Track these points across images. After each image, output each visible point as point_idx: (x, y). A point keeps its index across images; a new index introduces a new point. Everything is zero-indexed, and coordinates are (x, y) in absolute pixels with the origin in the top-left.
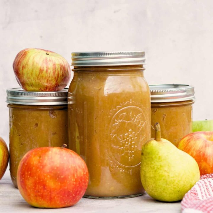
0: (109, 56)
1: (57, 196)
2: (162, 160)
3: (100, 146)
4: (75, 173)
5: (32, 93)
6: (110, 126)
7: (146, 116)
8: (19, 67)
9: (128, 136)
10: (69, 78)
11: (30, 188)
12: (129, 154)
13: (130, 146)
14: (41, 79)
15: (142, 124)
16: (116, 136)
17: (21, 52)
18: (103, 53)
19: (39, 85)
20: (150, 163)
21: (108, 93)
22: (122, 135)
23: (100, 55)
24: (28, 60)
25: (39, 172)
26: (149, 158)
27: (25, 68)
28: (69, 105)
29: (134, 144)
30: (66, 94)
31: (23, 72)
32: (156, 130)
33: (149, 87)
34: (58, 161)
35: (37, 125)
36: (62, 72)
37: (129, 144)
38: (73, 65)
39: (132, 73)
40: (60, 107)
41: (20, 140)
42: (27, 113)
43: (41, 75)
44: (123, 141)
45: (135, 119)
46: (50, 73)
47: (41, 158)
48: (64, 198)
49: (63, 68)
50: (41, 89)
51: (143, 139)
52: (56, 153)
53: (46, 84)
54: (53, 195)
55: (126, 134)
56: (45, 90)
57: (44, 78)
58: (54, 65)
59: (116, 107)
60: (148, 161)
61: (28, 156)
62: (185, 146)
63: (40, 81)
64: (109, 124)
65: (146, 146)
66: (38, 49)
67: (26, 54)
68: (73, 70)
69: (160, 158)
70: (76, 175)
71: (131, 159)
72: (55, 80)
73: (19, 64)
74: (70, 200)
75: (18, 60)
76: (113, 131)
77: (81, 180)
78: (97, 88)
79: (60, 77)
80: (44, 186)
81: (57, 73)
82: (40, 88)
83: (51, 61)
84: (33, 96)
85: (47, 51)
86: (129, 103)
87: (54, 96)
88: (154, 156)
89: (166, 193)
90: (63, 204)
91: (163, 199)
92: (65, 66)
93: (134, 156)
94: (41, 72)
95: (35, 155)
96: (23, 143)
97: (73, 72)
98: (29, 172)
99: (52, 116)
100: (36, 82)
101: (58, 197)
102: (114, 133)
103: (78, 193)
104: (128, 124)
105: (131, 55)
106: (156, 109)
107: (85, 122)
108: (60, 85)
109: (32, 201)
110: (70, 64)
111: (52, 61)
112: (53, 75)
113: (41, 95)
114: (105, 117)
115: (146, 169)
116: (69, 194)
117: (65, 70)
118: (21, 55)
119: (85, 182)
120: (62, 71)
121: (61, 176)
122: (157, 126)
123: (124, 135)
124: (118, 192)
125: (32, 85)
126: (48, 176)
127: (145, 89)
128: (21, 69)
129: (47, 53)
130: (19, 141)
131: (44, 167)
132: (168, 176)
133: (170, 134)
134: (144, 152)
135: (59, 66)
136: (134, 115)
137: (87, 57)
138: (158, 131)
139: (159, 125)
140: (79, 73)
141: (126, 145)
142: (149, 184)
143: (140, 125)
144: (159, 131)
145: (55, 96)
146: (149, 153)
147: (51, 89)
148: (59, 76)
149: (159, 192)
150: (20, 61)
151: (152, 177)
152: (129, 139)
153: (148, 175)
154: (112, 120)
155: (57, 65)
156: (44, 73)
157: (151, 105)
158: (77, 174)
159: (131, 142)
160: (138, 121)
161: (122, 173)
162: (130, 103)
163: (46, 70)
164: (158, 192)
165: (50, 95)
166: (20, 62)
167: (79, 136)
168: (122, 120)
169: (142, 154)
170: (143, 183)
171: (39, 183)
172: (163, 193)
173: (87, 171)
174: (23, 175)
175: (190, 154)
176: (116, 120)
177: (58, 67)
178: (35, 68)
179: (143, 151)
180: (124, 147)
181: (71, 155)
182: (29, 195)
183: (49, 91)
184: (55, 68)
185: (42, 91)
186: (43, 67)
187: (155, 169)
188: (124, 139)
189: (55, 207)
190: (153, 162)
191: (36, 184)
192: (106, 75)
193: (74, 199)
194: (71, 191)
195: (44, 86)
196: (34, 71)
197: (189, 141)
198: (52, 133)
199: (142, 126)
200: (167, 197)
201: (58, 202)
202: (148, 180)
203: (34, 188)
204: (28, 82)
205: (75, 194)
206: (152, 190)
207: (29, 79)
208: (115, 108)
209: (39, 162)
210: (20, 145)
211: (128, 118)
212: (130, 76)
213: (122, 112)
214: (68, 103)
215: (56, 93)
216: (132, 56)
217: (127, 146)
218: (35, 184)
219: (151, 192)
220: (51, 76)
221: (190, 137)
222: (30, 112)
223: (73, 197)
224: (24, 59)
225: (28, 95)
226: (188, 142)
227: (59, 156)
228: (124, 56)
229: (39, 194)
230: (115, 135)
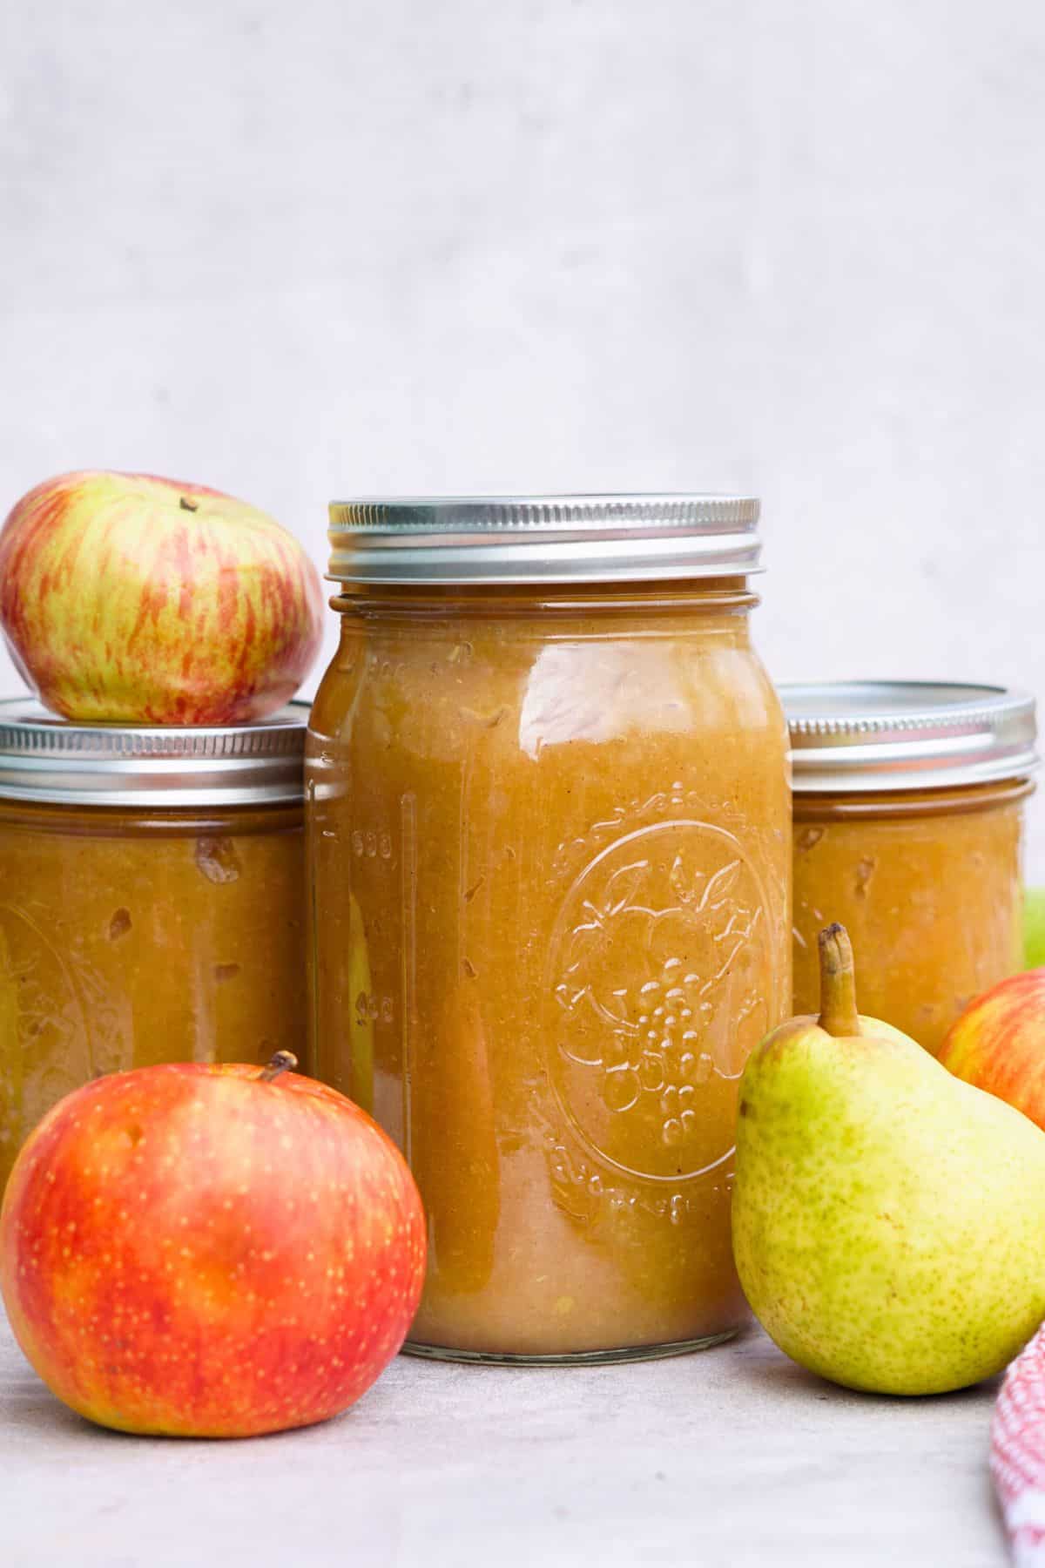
0: (553, 525)
1: (237, 1369)
2: (861, 1152)
3: (494, 1054)
4: (347, 1228)
5: (100, 736)
6: (555, 940)
7: (763, 878)
8: (21, 582)
9: (658, 997)
10: (312, 646)
11: (73, 1323)
12: (664, 1105)
13: (673, 1054)
14: (151, 652)
15: (740, 925)
16: (591, 997)
17: (31, 497)
18: (513, 508)
19: (135, 685)
20: (793, 1166)
21: (543, 743)
22: (622, 993)
23: (495, 522)
24: (77, 540)
25: (131, 1225)
26: (784, 1134)
27: (56, 586)
28: (311, 808)
29: (693, 1045)
30: (296, 742)
31: (42, 612)
32: (827, 970)
33: (781, 693)
34: (247, 1163)
35: (123, 919)
36: (275, 615)
37: (664, 1044)
38: (335, 571)
39: (685, 628)
40: (260, 817)
41: (24, 1007)
42: (67, 849)
43: (148, 629)
44: (628, 1029)
45: (701, 897)
46: (202, 619)
47: (142, 1142)
48: (278, 1380)
49: (280, 586)
50: (148, 710)
51: (745, 1011)
52: (234, 1114)
53: (178, 684)
54: (212, 1364)
55: (647, 987)
56: (170, 714)
57: (168, 649)
58: (227, 571)
59: (588, 825)
60: (779, 1154)
61: (63, 1126)
62: (993, 1048)
63: (145, 665)
64: (547, 926)
65: (768, 1059)
66: (132, 476)
67: (64, 507)
68: (334, 606)
69: (849, 1137)
70: (349, 1244)
71: (676, 1132)
72: (231, 661)
73: (24, 564)
74: (316, 1389)
75: (19, 541)
76: (572, 969)
77: (383, 1273)
78: (479, 716)
79: (263, 639)
80: (160, 1310)
81: (241, 617)
82: (146, 702)
83: (209, 551)
84: (99, 753)
85: (188, 487)
86: (667, 801)
87: (224, 755)
88: (812, 1128)
89: (887, 1346)
90: (274, 1415)
91: (867, 1381)
92: (288, 576)
93: (690, 1112)
94: (150, 612)
95: (107, 1121)
96: (41, 1025)
97: (338, 616)
98: (72, 1227)
99: (211, 867)
100: (120, 673)
101: (244, 1375)
102: (580, 980)
103: (363, 1346)
104: (663, 923)
105: (681, 517)
106: (816, 829)
107: (405, 911)
108: (259, 685)
109: (87, 1397)
110: (323, 569)
111: (217, 549)
112: (222, 631)
113: (149, 747)
114: (522, 886)
115: (765, 1201)
116: (309, 1356)
117: (287, 600)
118: (34, 513)
119: (403, 1282)
120: (274, 606)
121: (259, 1252)
122: (831, 946)
123: (634, 990)
124: (598, 1326)
125: (98, 689)
126: (185, 1252)
127: (755, 716)
128: (32, 594)
129: (188, 502)
130: (21, 1013)
131: (156, 1194)
132: (904, 1245)
133: (895, 973)
134: (754, 1101)
135: (257, 578)
136: (698, 874)
137: (421, 527)
138: (837, 977)
139: (844, 939)
140: (371, 622)
141: (646, 1052)
142: (785, 1290)
143: (727, 931)
144: (844, 977)
145: (233, 755)
146: (785, 1108)
147: (210, 711)
148: (258, 634)
149: (845, 1338)
150: (31, 545)
151: (805, 1251)
152: (662, 1017)
153: (778, 1235)
154: (566, 901)
155: (246, 571)
156: (168, 615)
157: (794, 805)
158: (356, 1240)
159: (676, 1034)
160: (715, 907)
161: (622, 1213)
162: (675, 800)
163: (177, 601)
164: (838, 1339)
165: (200, 744)
166: (28, 551)
167: (368, 991)
168: (623, 903)
169: (744, 1109)
170: (748, 1278)
171: (126, 1292)
172: (868, 1348)
173: (414, 1212)
174: (32, 1240)
175: (1022, 1100)
176: (587, 904)
177: (248, 583)
178: (114, 588)
179: (751, 1091)
180: (632, 1064)
181: (323, 1119)
182: (70, 1362)
183: (197, 722)
184: (234, 588)
185: (158, 723)
186: (164, 586)
187: (822, 1205)
188: (634, 1014)
189: (221, 1430)
190: (808, 1163)
191: (108, 1297)
192: (528, 637)
193: (337, 1384)
194: (322, 1341)
195: (166, 694)
196: (111, 604)
197: (1011, 1022)
198: (213, 964)
199: (742, 936)
200: (891, 1370)
201: (242, 1406)
202: (781, 1266)
203: (95, 1319)
204: (75, 671)
205: (341, 1358)
206: (805, 1325)
207: (79, 654)
208: (587, 831)
209: (132, 1167)
210: (25, 1035)
211: (657, 890)
212: (670, 645)
213: (626, 854)
214: (309, 792)
215: (234, 736)
216: (688, 527)
217: (651, 1054)
218: (106, 1297)
219: (794, 1336)
220: (205, 633)
221: (1018, 1002)
222: (87, 842)
223: (335, 1374)
224: (50, 536)
225: (70, 747)
226: (1007, 1030)
227: (250, 1128)
228: (638, 524)
229: (129, 1355)
230: (582, 992)
